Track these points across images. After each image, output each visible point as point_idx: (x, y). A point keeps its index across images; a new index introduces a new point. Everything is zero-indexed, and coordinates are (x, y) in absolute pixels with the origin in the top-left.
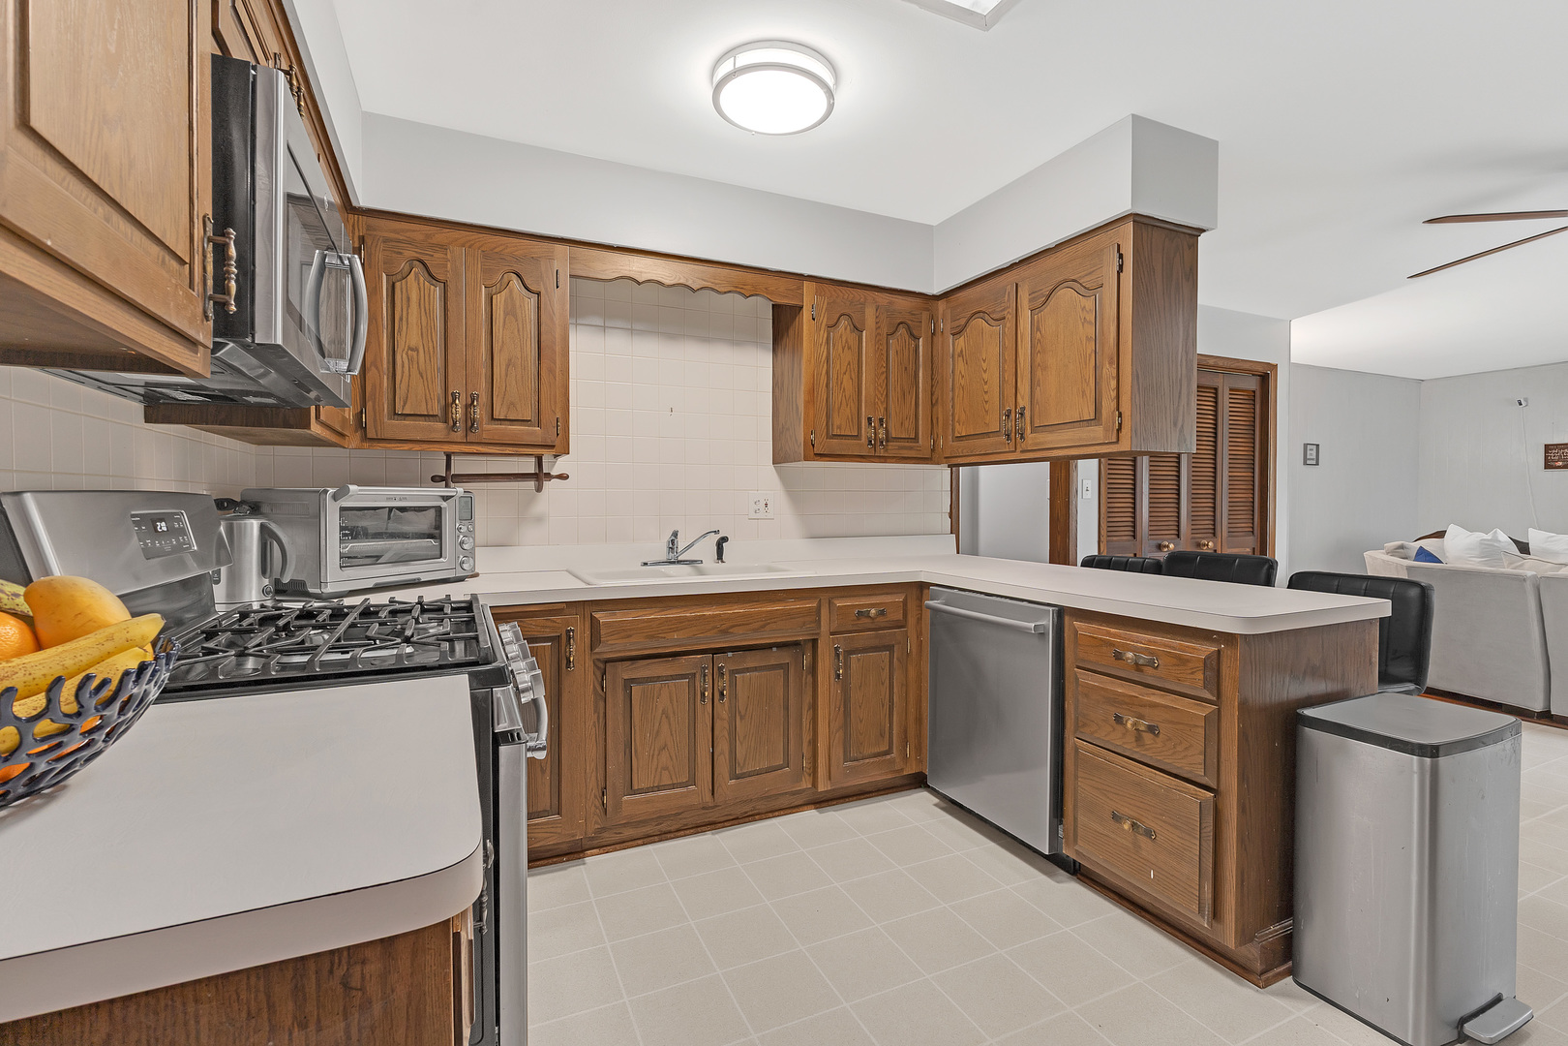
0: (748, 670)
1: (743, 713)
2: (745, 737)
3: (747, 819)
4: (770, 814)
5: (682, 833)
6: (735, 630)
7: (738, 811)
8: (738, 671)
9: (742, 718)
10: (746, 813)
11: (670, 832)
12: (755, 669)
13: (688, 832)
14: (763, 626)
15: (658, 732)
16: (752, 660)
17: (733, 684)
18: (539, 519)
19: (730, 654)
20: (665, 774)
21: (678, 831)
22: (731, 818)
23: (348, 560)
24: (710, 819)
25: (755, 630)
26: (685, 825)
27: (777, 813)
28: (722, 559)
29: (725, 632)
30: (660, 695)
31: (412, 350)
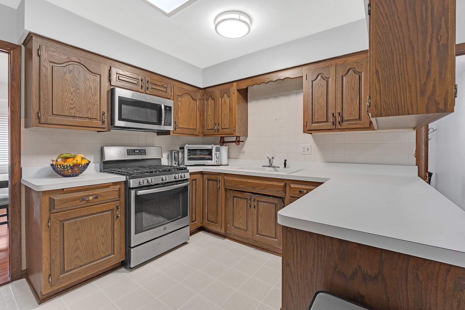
0: (263, 202)
1: (261, 215)
2: (262, 223)
3: (266, 251)
4: (273, 253)
5: (248, 245)
6: (257, 188)
7: (265, 247)
8: (260, 201)
9: (261, 216)
10: (267, 249)
11: (245, 243)
12: (266, 202)
13: (249, 245)
14: (265, 189)
15: (239, 212)
16: (264, 199)
17: (258, 205)
18: (244, 152)
19: (257, 195)
20: (241, 225)
21: (247, 244)
22: (262, 248)
23: (190, 159)
24: (256, 245)
25: (263, 189)
26: (249, 243)
27: (276, 254)
28: (286, 167)
29: (253, 188)
30: (240, 202)
31: (209, 115)
